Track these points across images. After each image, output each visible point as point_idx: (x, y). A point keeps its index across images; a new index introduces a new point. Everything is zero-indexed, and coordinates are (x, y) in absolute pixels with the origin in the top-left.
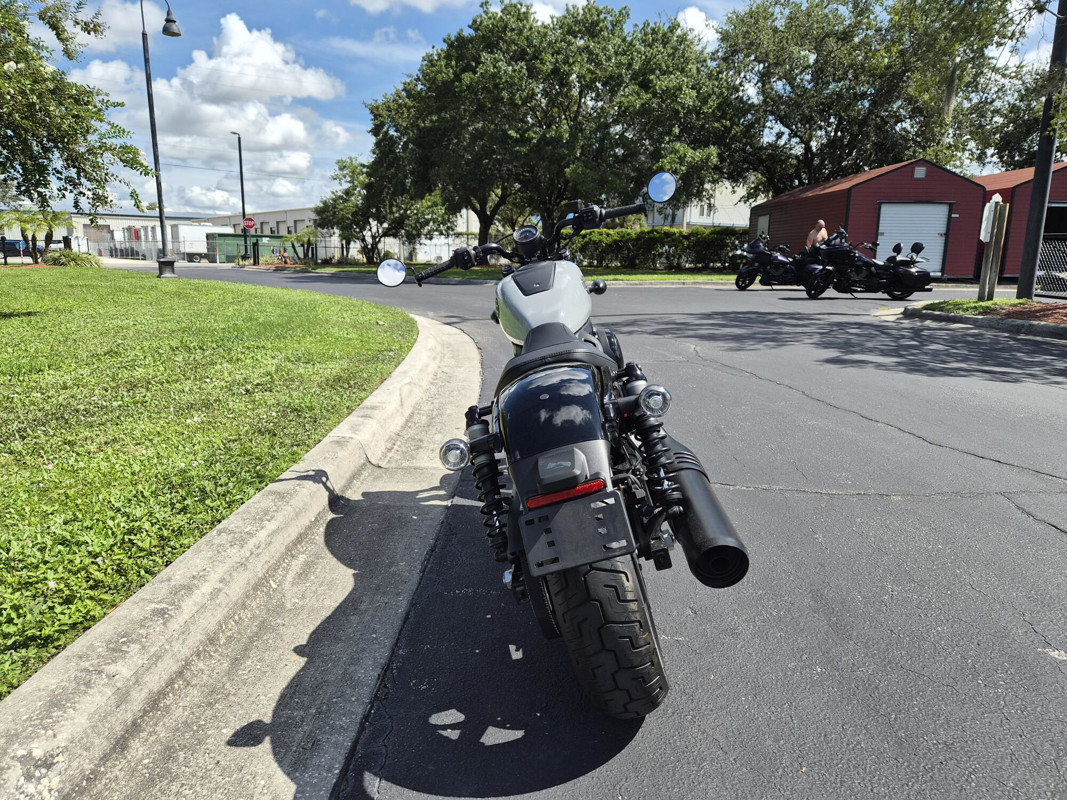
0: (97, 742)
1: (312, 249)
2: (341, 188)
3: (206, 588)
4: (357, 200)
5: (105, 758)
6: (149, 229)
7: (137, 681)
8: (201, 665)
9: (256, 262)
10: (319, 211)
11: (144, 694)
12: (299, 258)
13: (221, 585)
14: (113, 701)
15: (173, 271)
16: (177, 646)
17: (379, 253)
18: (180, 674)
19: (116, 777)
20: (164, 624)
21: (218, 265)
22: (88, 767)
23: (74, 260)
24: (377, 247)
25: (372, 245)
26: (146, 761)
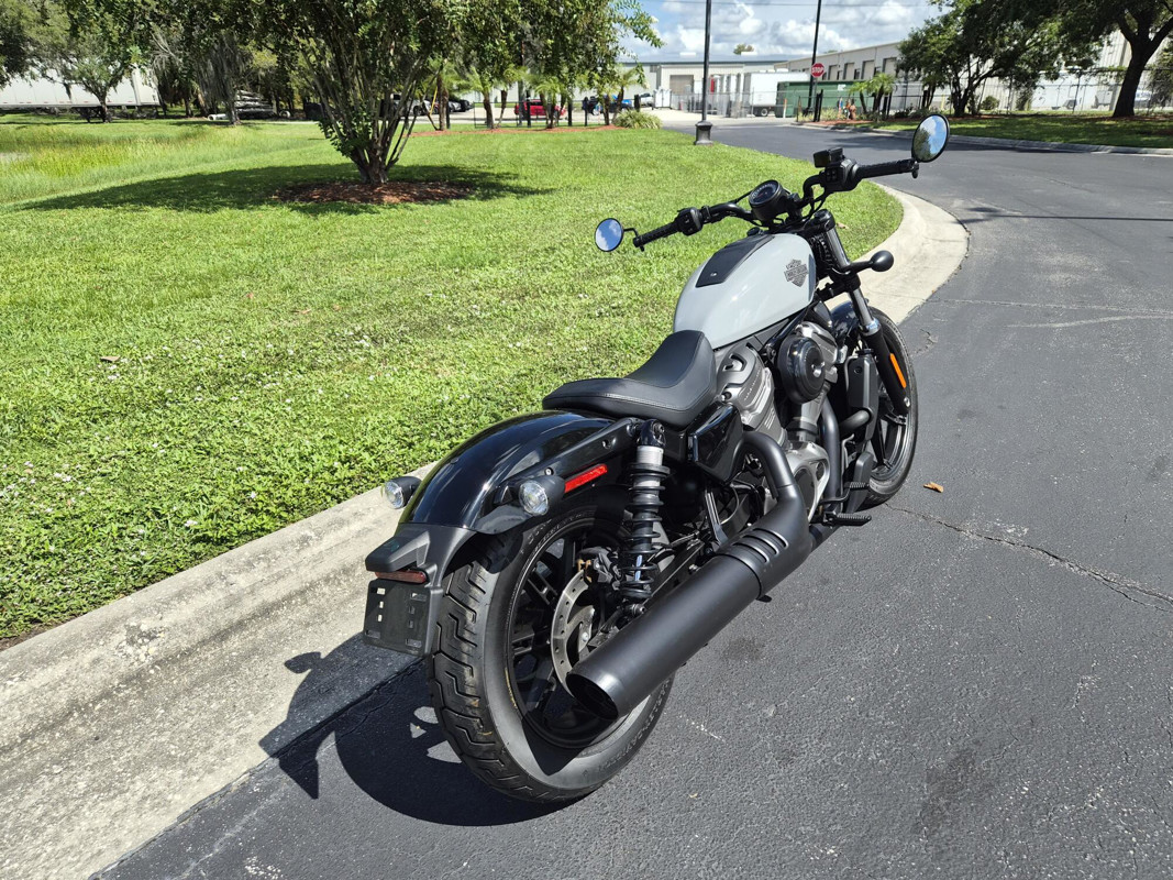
0: (199, 629)
1: (886, 99)
2: (940, 14)
3: (356, 526)
4: (957, 30)
5: (203, 642)
6: (725, 78)
7: (252, 592)
8: (326, 589)
9: (817, 119)
10: (906, 49)
11: (258, 602)
12: (865, 112)
13: (374, 526)
14: (223, 603)
15: (709, 137)
16: (303, 571)
17: (973, 102)
18: (302, 593)
19: (207, 658)
20: (298, 551)
21: (784, 119)
22: (184, 646)
23: (638, 121)
24: (971, 93)
25: (966, 91)
26: (234, 654)
